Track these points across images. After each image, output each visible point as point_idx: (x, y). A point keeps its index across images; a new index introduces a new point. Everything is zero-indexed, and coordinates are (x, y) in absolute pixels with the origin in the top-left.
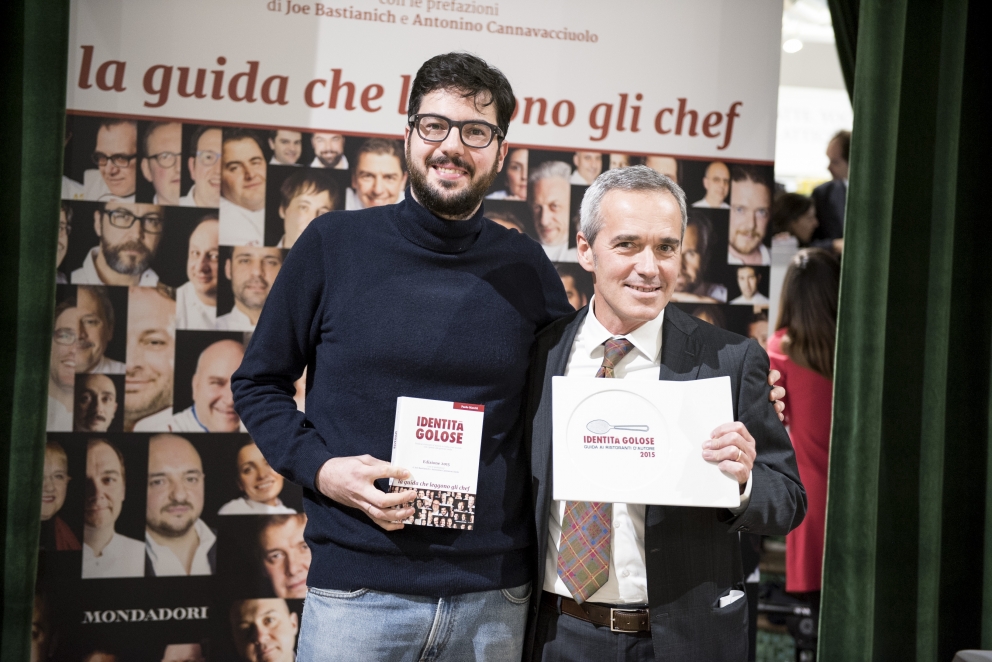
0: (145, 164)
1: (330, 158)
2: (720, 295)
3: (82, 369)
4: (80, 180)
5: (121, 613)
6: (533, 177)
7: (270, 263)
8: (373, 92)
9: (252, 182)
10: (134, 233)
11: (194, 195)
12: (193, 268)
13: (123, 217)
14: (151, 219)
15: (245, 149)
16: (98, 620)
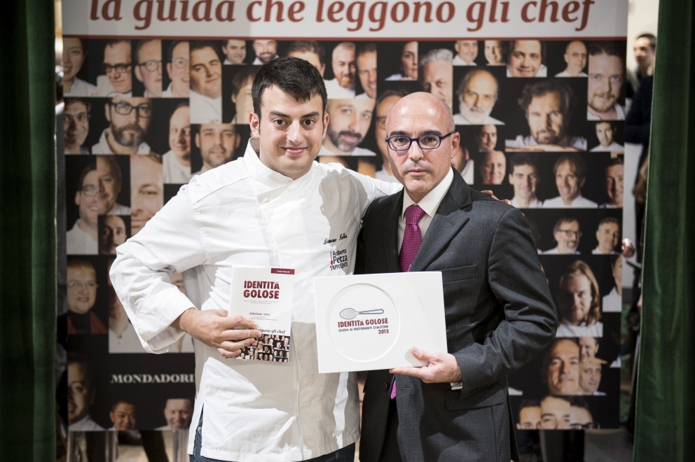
0: (137, 70)
1: (266, 58)
2: (581, 145)
3: (102, 212)
4: (94, 83)
5: (136, 377)
6: (423, 62)
7: (227, 135)
8: (297, 7)
9: (212, 78)
10: (132, 118)
11: (172, 89)
12: (173, 140)
13: (124, 107)
14: (143, 108)
15: (206, 55)
16: (121, 381)
